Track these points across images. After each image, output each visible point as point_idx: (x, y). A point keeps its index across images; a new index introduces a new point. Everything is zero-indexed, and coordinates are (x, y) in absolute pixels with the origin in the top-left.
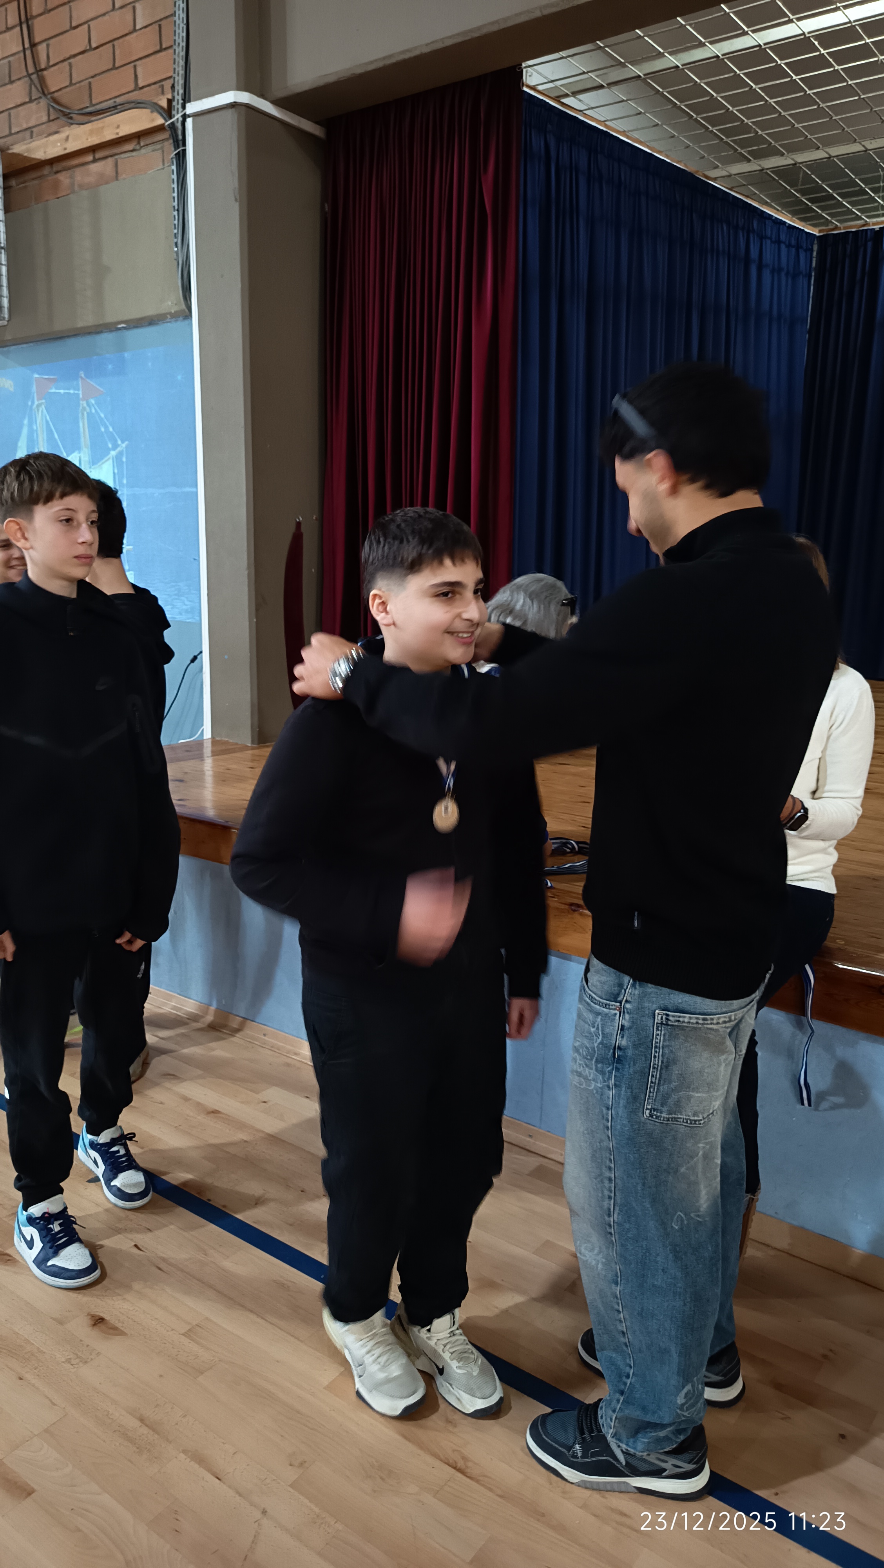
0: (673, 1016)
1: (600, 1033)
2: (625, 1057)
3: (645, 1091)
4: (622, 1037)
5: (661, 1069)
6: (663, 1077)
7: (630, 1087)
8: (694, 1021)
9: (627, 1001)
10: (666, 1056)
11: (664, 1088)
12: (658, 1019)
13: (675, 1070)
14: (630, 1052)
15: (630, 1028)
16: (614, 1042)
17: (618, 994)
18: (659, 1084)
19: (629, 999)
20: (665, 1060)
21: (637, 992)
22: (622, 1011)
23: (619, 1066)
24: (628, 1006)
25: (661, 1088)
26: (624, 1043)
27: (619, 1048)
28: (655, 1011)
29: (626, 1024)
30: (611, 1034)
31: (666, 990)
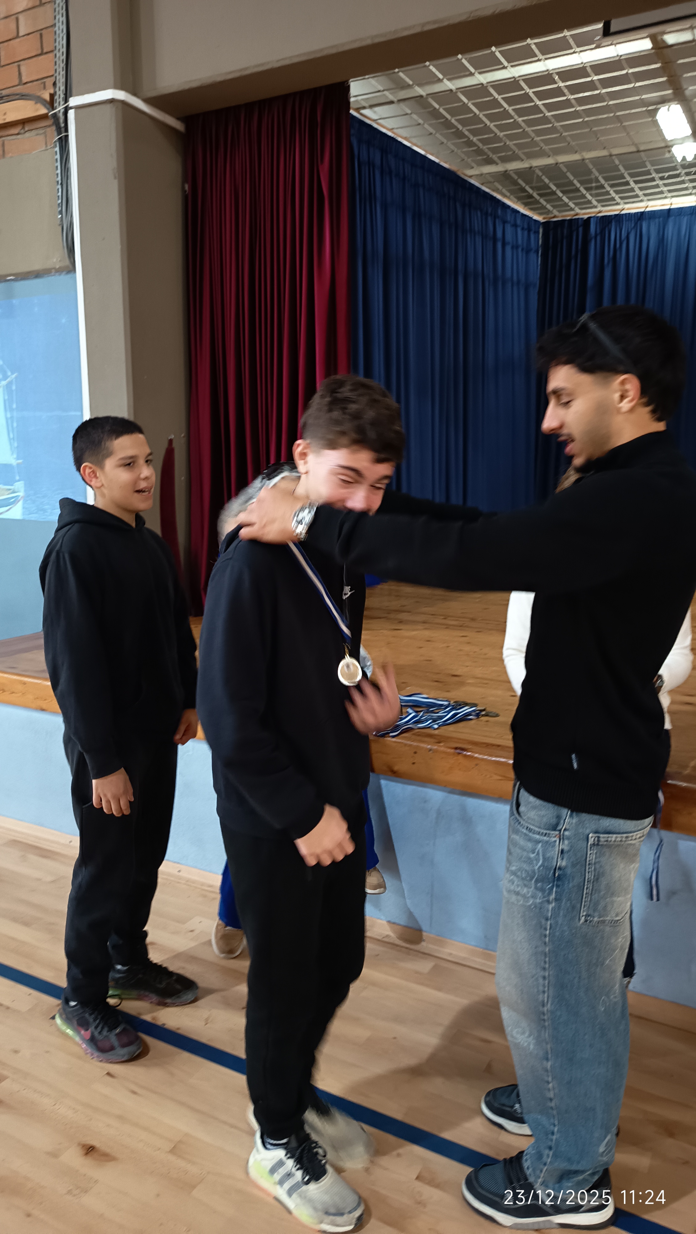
0: (604, 837)
1: (541, 857)
2: (565, 875)
3: (580, 901)
4: (562, 859)
5: (593, 882)
6: (595, 888)
7: (569, 899)
8: (619, 839)
9: (565, 830)
10: (597, 871)
11: (596, 896)
12: (591, 841)
13: (604, 882)
14: (569, 871)
15: (569, 851)
16: (555, 864)
17: (557, 824)
18: (591, 894)
19: (567, 827)
20: (596, 875)
21: (574, 821)
22: (561, 838)
23: (559, 883)
24: (567, 833)
25: (593, 897)
26: (564, 863)
27: (560, 868)
28: (589, 834)
29: (566, 848)
30: (553, 858)
31: (596, 817)
